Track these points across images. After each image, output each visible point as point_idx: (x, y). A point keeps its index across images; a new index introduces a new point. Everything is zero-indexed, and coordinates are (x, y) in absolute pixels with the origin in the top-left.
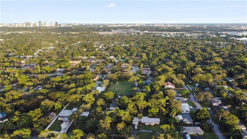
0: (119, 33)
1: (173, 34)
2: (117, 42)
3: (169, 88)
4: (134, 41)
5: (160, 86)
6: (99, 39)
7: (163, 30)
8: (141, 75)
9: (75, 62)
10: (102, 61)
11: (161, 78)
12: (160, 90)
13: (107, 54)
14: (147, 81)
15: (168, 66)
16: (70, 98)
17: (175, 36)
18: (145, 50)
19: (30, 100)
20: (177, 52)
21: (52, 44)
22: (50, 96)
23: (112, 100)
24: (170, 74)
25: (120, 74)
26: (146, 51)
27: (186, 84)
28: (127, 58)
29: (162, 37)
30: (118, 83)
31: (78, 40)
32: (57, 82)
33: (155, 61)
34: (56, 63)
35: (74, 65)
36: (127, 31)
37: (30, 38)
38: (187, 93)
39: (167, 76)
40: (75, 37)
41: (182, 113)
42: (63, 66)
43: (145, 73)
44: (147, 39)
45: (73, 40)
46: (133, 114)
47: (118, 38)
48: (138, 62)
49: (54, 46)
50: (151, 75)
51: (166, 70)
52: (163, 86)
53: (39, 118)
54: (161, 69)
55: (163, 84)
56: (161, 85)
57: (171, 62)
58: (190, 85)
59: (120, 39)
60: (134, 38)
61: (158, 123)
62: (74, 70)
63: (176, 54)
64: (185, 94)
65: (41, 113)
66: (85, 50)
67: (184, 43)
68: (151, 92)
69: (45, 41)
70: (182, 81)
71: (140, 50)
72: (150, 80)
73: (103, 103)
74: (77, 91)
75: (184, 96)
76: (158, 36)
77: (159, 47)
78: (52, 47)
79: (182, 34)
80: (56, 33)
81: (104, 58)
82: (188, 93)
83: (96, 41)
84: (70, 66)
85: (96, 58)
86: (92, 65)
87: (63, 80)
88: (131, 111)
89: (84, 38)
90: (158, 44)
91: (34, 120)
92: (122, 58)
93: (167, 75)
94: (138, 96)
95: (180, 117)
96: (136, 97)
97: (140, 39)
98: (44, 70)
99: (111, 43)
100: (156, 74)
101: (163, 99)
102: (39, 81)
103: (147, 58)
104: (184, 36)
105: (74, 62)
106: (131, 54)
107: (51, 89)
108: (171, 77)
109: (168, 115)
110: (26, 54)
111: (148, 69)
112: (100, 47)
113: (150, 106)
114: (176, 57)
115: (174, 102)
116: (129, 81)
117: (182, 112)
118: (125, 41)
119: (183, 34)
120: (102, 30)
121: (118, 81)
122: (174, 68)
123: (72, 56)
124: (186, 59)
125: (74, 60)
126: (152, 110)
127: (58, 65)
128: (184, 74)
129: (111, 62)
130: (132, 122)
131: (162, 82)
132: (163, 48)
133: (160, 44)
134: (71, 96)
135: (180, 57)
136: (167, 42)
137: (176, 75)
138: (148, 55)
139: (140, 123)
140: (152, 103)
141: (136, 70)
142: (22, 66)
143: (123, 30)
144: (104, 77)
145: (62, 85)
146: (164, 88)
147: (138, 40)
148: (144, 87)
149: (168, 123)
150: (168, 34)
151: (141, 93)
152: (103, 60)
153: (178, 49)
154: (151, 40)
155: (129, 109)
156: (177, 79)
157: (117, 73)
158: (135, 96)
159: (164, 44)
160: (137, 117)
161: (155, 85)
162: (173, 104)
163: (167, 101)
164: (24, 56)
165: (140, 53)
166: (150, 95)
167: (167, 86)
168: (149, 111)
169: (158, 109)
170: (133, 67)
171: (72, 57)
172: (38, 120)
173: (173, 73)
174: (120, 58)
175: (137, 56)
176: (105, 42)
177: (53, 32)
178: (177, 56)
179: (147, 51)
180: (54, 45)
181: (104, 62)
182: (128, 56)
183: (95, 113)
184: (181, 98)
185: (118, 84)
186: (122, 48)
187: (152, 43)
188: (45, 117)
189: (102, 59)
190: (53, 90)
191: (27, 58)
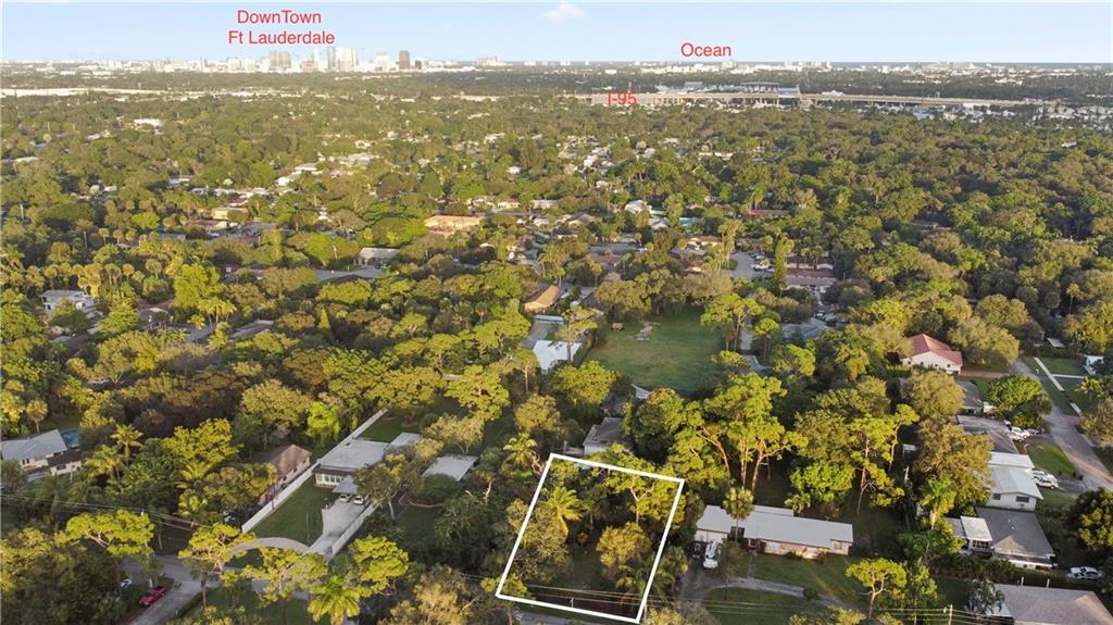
0: (690, 100)
1: (976, 108)
2: (675, 140)
3: (926, 366)
4: (761, 135)
5: (872, 355)
6: (591, 124)
7: (927, 90)
8: (776, 293)
9: (451, 224)
10: (585, 220)
11: (882, 312)
12: (874, 371)
13: (616, 191)
14: (804, 326)
15: (929, 256)
16: (386, 381)
17: (983, 116)
18: (811, 179)
19: (196, 381)
20: (992, 189)
21: (367, 145)
22: (292, 370)
23: (606, 410)
24: (934, 295)
25: (661, 283)
26: (820, 184)
27: (1027, 352)
28: (715, 212)
29: (914, 122)
30: (648, 329)
31: (489, 126)
32: (347, 304)
33: (862, 231)
34: (363, 224)
35: (446, 235)
36: (734, 91)
37: (276, 117)
38: (1029, 398)
39: (923, 305)
40: (479, 115)
41: (989, 504)
42: (391, 237)
43: (798, 287)
44: (832, 127)
45: (464, 129)
46: (699, 488)
47: (683, 123)
48: (772, 234)
49: (373, 153)
50: (830, 298)
51: (918, 275)
52: (894, 358)
53: (216, 469)
54: (890, 271)
55: (892, 347)
56: (880, 347)
57: (949, 235)
58: (1048, 360)
59: (692, 127)
60: (763, 120)
61: (845, 550)
62: (438, 258)
63: (981, 201)
64: (1018, 407)
65: (232, 444)
66: (514, 170)
67: (1035, 151)
68: (814, 381)
69: (339, 131)
70: (1004, 332)
71: (789, 176)
72: (824, 320)
73: (548, 416)
74: (427, 351)
75: (1008, 416)
76: (892, 113)
77: (894, 164)
78: (365, 158)
79: (1025, 108)
80: (392, 97)
81: (597, 210)
82: (1035, 397)
83: (572, 134)
84: (422, 236)
85: (556, 208)
86: (531, 238)
87: (378, 300)
88: (691, 470)
89: (519, 120)
90: (886, 149)
91: (188, 476)
92: (688, 214)
93: (922, 299)
94: (735, 393)
95: (977, 529)
96: (727, 401)
97: (796, 127)
98: (302, 250)
99: (642, 144)
100: (860, 290)
101: (882, 421)
102: (268, 297)
103: (821, 213)
104: (1034, 118)
105: (450, 221)
106: (740, 196)
107: (307, 337)
108: (940, 311)
109: (903, 513)
110: (239, 182)
111: (819, 267)
112: (588, 162)
113: (802, 452)
114: (984, 213)
115: (945, 440)
116: (706, 317)
117: (992, 502)
118: (714, 135)
119: (1032, 108)
120: (610, 88)
121: (650, 317)
122: (968, 265)
123: (444, 197)
124: (1037, 223)
125: (451, 215)
126: (812, 474)
127: (368, 230)
128: (1021, 299)
129: (629, 228)
130: (693, 531)
131: (888, 333)
132: (914, 171)
133: (898, 150)
134: (395, 373)
135: (1002, 214)
136: (937, 145)
137: (974, 305)
138: (825, 198)
139: (737, 537)
140: (817, 435)
141: (756, 270)
142: (213, 232)
143: (714, 87)
144: (583, 297)
145: (366, 320)
146: (899, 368)
147: (780, 132)
148: (780, 352)
149: (898, 553)
150: (949, 109)
151: (756, 381)
152: (591, 219)
153: (996, 178)
154: (854, 134)
155: (683, 459)
156: (976, 321)
157: (646, 279)
158: (725, 392)
159: (922, 150)
160: (722, 507)
161: (844, 347)
162: (941, 450)
163: (907, 433)
164: (233, 191)
165: (783, 194)
166: (809, 392)
167: (917, 359)
168: (797, 479)
169: (849, 472)
170: (740, 256)
171: (443, 201)
172: (205, 476)
173: (954, 292)
174: (678, 209)
175: (770, 202)
176: (615, 140)
177: (383, 93)
178: (988, 208)
179: (823, 181)
180: (372, 150)
181: (593, 228)
182: (722, 203)
183: (496, 466)
184: (991, 425)
185: (648, 336)
186: (694, 167)
187: (858, 147)
188: (246, 466)
189: (589, 213)
190: (319, 338)
191: (245, 199)
